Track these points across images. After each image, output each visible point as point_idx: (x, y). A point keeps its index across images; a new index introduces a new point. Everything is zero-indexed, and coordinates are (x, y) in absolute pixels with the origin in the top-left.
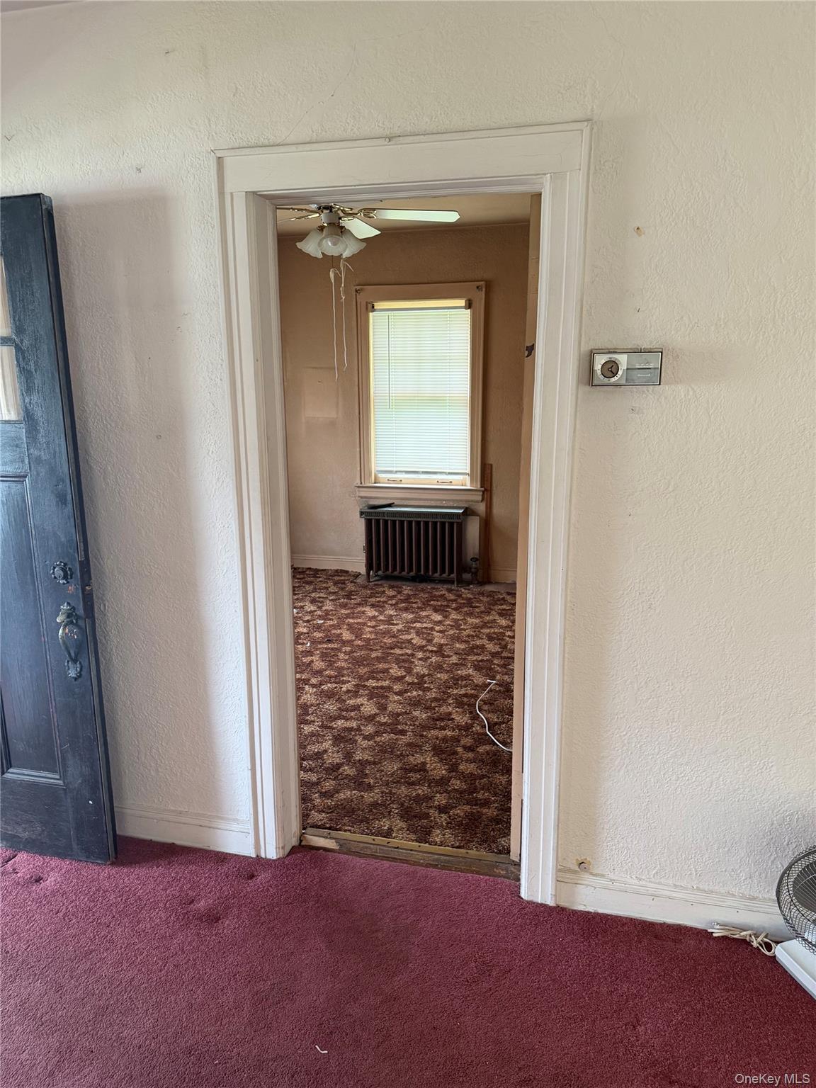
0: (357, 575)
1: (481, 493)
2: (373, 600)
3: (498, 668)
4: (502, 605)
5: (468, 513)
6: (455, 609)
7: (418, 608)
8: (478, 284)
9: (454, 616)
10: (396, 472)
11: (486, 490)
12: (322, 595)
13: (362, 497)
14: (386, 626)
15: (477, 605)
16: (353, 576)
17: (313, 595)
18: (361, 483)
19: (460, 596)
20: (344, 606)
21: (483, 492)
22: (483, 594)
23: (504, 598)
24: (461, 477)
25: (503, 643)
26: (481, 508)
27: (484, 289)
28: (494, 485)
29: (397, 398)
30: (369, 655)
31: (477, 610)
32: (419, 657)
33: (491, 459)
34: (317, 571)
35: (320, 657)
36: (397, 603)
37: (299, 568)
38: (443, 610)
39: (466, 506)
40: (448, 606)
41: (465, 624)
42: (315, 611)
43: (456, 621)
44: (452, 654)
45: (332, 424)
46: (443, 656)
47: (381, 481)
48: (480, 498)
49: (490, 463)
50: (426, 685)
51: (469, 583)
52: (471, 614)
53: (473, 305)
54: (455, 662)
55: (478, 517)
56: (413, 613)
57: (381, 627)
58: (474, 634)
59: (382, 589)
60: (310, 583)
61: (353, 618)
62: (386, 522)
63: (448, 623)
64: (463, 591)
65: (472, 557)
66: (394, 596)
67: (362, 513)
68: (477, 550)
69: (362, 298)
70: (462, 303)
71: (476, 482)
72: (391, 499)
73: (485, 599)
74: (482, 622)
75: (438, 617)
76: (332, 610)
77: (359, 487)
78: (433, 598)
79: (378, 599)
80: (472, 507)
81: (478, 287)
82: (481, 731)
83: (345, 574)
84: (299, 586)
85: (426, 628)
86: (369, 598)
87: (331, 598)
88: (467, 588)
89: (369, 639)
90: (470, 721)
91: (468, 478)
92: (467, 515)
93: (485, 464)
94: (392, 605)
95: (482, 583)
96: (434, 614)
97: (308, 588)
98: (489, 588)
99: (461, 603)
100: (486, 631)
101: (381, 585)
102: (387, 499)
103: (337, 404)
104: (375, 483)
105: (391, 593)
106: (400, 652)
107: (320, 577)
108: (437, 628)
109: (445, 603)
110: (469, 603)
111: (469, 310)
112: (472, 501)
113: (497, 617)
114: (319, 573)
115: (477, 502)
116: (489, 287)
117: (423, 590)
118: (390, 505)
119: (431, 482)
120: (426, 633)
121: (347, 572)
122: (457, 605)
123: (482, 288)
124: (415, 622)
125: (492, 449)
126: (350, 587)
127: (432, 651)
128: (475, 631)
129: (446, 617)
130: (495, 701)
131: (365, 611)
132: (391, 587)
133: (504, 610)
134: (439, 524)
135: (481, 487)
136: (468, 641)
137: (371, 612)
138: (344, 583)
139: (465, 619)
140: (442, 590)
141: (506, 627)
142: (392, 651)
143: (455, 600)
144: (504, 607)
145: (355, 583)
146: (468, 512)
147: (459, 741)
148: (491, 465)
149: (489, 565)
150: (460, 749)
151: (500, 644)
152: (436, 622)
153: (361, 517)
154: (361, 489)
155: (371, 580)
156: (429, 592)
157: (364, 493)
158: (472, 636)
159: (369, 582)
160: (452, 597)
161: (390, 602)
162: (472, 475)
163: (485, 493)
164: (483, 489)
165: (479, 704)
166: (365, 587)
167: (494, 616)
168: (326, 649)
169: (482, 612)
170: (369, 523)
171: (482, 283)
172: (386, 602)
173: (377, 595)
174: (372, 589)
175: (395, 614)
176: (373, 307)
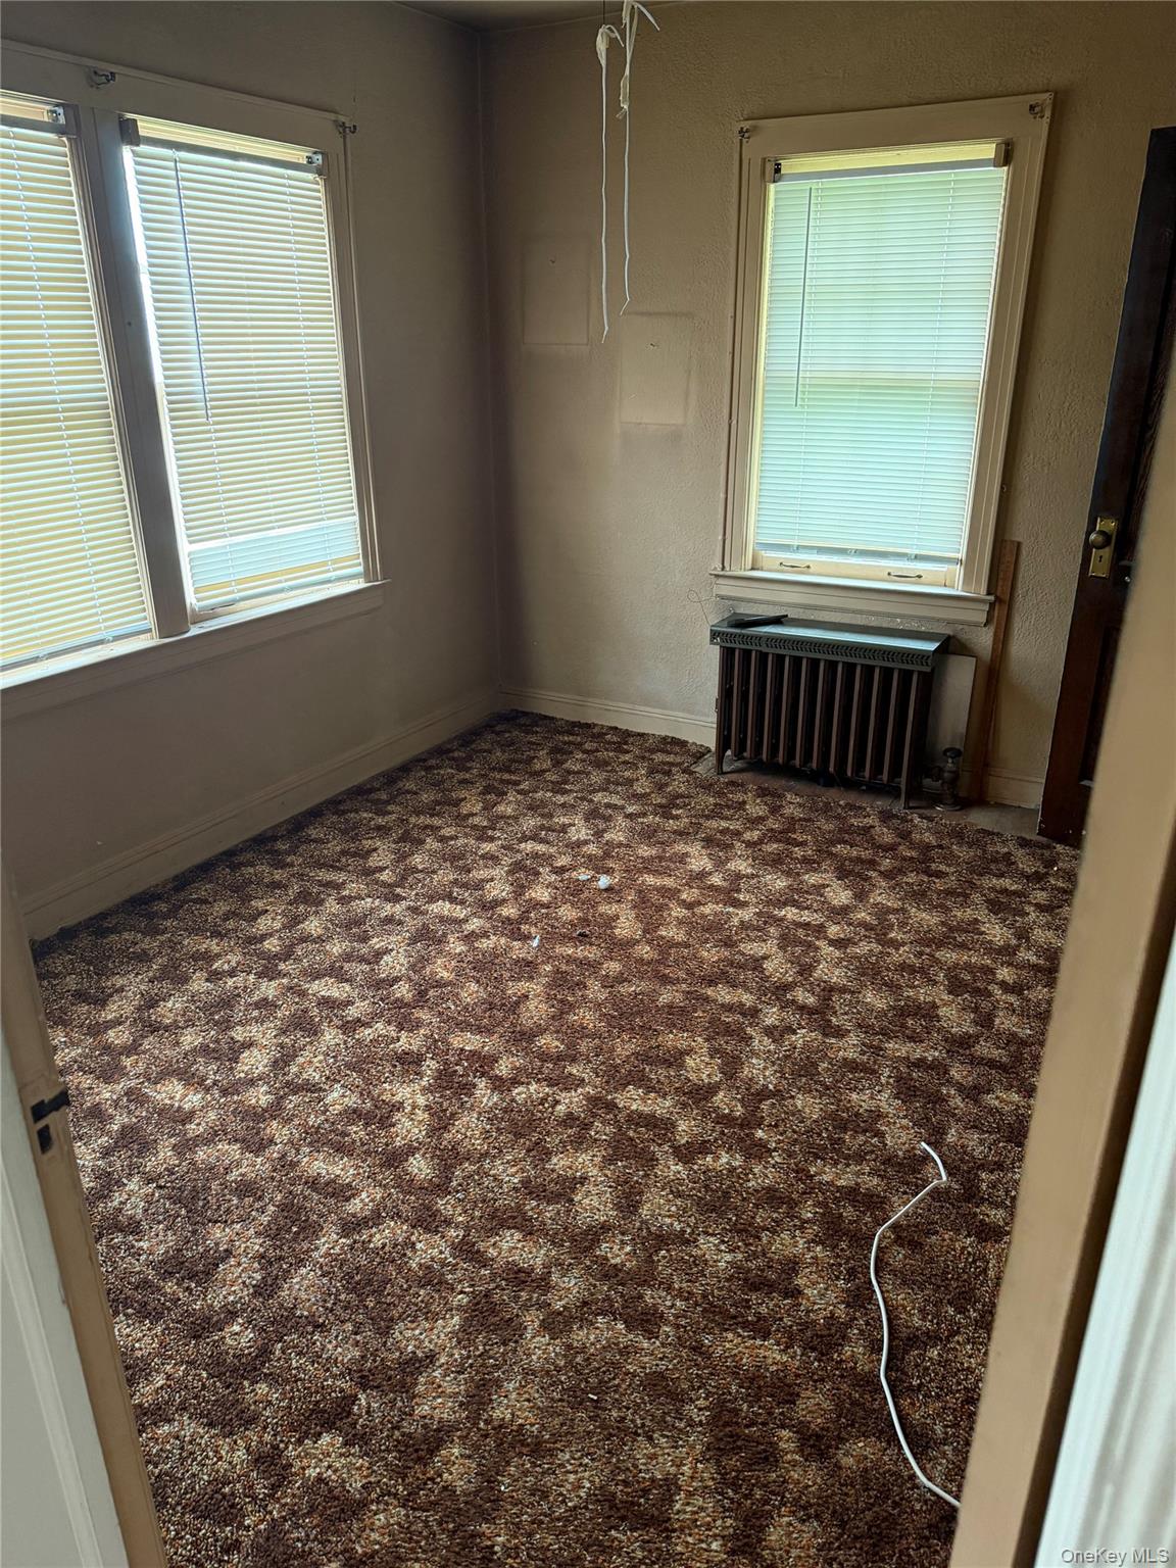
0: (700, 754)
1: (987, 608)
2: (714, 824)
3: (958, 1100)
4: (1002, 875)
5: (951, 648)
6: (886, 875)
7: (805, 860)
8: (1033, 99)
9: (881, 896)
10: (798, 547)
11: (998, 599)
12: (615, 800)
13: (723, 598)
14: (719, 908)
15: (943, 868)
16: (694, 755)
17: (598, 797)
18: (723, 568)
19: (905, 835)
20: (649, 835)
21: (992, 605)
22: (958, 835)
23: (1009, 854)
24: (943, 568)
25: (985, 1005)
26: (984, 640)
27: (1048, 113)
28: (1020, 591)
29: (814, 382)
30: (653, 996)
31: (939, 884)
32: (768, 1022)
33: (1019, 532)
34: (627, 734)
35: (548, 986)
36: (761, 841)
37: (595, 725)
38: (859, 875)
39: (949, 631)
40: (872, 864)
41: (902, 924)
42: (586, 842)
43: (882, 912)
44: (848, 1026)
45: (675, 437)
46: (829, 1030)
47: (765, 565)
48: (983, 618)
49: (1019, 539)
50: (760, 1134)
51: (935, 800)
52: (919, 896)
53: (1017, 154)
54: (851, 1054)
55: (974, 659)
56: (788, 873)
57: (707, 909)
58: (917, 962)
59: (739, 797)
60: (601, 764)
61: (656, 873)
62: (763, 656)
63: (862, 915)
64: (917, 820)
65: (947, 746)
66: (761, 819)
67: (714, 635)
68: (962, 728)
69: (753, 150)
70: (988, 150)
71: (978, 582)
72: (782, 605)
73: (963, 852)
74: (943, 923)
75: (840, 896)
76: (620, 845)
77: (717, 576)
78: (845, 834)
79: (724, 824)
80: (963, 637)
81: (1032, 108)
82: (863, 1366)
83: (677, 749)
84: (578, 772)
85: (808, 924)
86: (708, 817)
87: (630, 810)
88: (927, 812)
89: (672, 944)
90: (841, 1312)
91: (958, 571)
92: (948, 653)
93: (1003, 541)
94: (749, 844)
95: (964, 804)
96: (836, 884)
97: (597, 777)
98: (980, 819)
99: (904, 859)
100: (949, 956)
101: (742, 785)
102: (774, 604)
103: (687, 395)
104: (753, 569)
105: (756, 809)
106: (728, 999)
107: (628, 752)
108: (833, 930)
109: (866, 854)
110: (924, 861)
111: (1006, 168)
112: (962, 623)
113: (982, 914)
114: (631, 740)
115: (976, 625)
116: (1061, 106)
117: (827, 808)
118: (778, 621)
119: (873, 574)
120: (801, 943)
121: (683, 744)
122: (897, 864)
123: (1042, 111)
124: (785, 904)
125: (1026, 508)
126: (679, 784)
127: (802, 1008)
128: (921, 954)
129: (861, 896)
130: (928, 1233)
131: (686, 855)
132: (762, 793)
133: (1004, 891)
134: (877, 671)
135: (989, 594)
136: (900, 987)
137: (699, 859)
138: (668, 773)
139: (903, 910)
140: (869, 814)
141: (1000, 951)
142: (710, 992)
143: (892, 848)
144: (1006, 883)
145: (691, 773)
146: (951, 646)
147: (792, 1399)
148: (1019, 544)
149: (987, 765)
150: (786, 1439)
151: (976, 1010)
152: (834, 907)
153: (712, 642)
154: (720, 581)
155: (726, 768)
156: (838, 817)
157: (727, 589)
158: (912, 970)
159: (721, 772)
160: (888, 837)
161: (747, 836)
162: (969, 564)
163: (997, 605)
164: (992, 598)
165: (882, 1233)
166: (707, 787)
167: (975, 910)
168: (569, 960)
169: (949, 893)
170: (727, 656)
171: (1046, 96)
172: (738, 834)
173: (727, 813)
174: (720, 794)
175: (749, 871)
176: (778, 170)
